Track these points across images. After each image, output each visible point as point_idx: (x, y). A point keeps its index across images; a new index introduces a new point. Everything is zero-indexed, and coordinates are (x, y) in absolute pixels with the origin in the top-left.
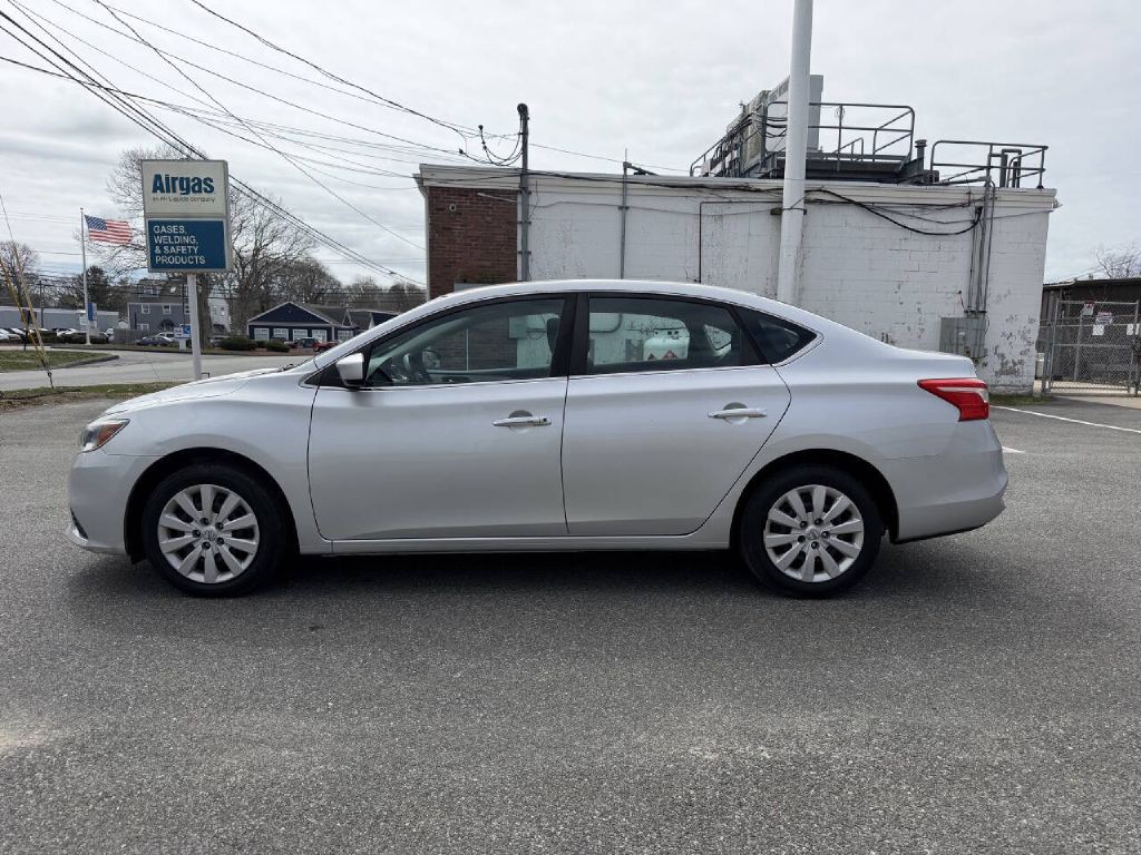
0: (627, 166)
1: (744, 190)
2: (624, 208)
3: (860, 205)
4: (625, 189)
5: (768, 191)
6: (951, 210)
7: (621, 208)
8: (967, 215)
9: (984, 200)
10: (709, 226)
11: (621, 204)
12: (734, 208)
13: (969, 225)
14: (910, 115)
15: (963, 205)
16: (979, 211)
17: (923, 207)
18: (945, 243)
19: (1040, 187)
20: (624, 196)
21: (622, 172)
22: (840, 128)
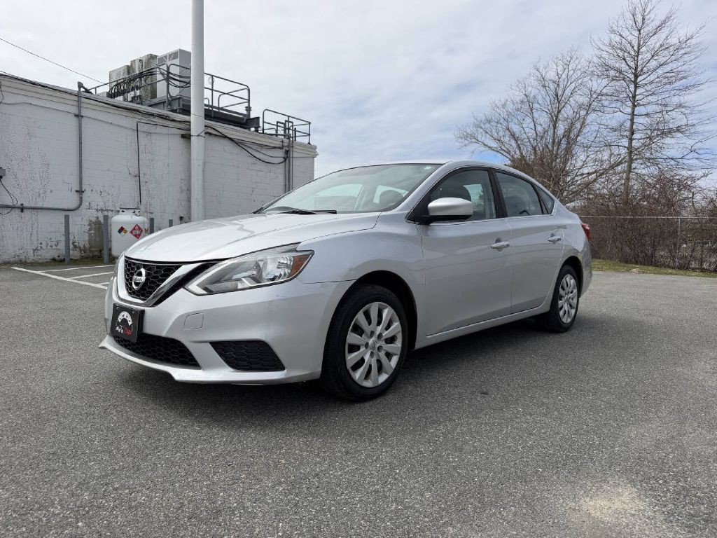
0: (80, 85)
1: (165, 119)
2: (79, 116)
3: (231, 139)
4: (79, 101)
5: (180, 122)
6: (274, 150)
7: (77, 116)
8: (281, 153)
9: (288, 146)
10: (143, 140)
11: (77, 113)
12: (159, 129)
13: (282, 160)
14: (246, 91)
15: (280, 148)
16: (287, 152)
17: (261, 146)
18: (272, 168)
19: (309, 143)
20: (79, 107)
21: (77, 90)
22: (212, 90)
